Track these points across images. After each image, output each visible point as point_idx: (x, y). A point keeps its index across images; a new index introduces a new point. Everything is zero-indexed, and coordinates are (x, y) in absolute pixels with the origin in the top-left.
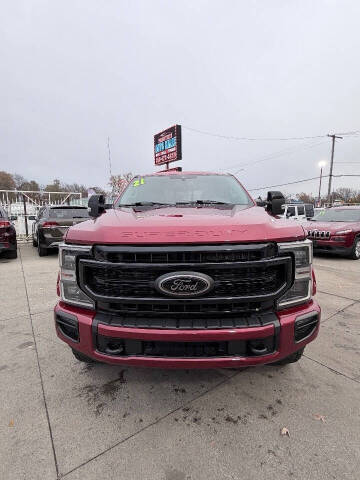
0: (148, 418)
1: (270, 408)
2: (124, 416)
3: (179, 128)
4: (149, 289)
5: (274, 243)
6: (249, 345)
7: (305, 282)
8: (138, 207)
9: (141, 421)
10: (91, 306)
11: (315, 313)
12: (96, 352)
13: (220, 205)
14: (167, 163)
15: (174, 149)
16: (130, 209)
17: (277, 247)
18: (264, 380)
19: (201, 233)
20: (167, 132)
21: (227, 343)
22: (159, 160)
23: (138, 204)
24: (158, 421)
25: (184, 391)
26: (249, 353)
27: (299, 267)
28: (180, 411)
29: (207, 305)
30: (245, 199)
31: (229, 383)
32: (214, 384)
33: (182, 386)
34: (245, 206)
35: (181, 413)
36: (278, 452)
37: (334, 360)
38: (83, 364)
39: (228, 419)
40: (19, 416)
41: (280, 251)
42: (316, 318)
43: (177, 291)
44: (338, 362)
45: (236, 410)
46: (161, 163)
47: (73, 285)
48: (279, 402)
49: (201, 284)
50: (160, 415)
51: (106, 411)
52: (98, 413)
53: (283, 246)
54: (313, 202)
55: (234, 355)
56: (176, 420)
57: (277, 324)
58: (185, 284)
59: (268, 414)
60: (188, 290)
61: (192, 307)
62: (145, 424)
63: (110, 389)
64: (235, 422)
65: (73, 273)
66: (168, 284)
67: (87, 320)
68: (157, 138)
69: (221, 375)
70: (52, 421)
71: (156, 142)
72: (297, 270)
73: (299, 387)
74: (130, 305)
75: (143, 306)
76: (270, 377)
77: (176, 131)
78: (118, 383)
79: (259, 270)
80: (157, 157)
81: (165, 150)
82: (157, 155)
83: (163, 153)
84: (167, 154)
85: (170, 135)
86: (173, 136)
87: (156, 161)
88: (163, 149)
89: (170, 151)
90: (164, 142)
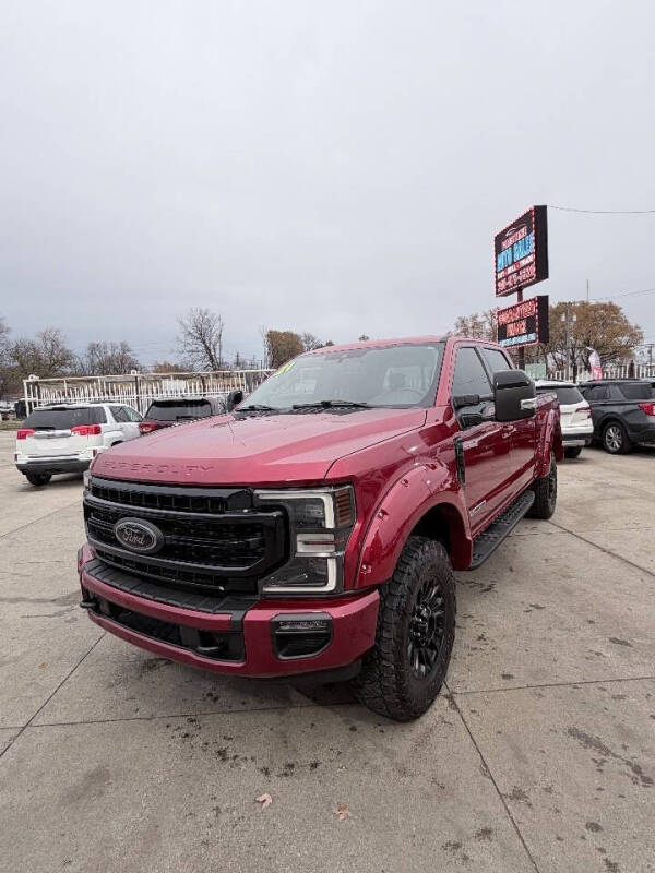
0: (145, 711)
1: (290, 766)
3: (540, 211)
5: (247, 489)
14: (520, 290)
15: (531, 259)
17: (253, 496)
19: (161, 469)
20: (517, 225)
22: (502, 285)
25: (216, 699)
27: (302, 532)
35: (182, 722)
41: (258, 503)
43: (129, 543)
46: (506, 293)
48: (315, 765)
49: (148, 539)
50: (159, 714)
53: (264, 495)
56: (168, 726)
57: (237, 616)
58: (134, 535)
60: (137, 543)
64: (224, 759)
68: (500, 239)
71: (498, 250)
72: (300, 537)
77: (537, 220)
80: (500, 280)
81: (513, 263)
82: (500, 276)
83: (510, 270)
84: (518, 272)
85: (523, 231)
86: (529, 232)
87: (497, 287)
88: (510, 262)
89: (523, 263)
90: (512, 246)
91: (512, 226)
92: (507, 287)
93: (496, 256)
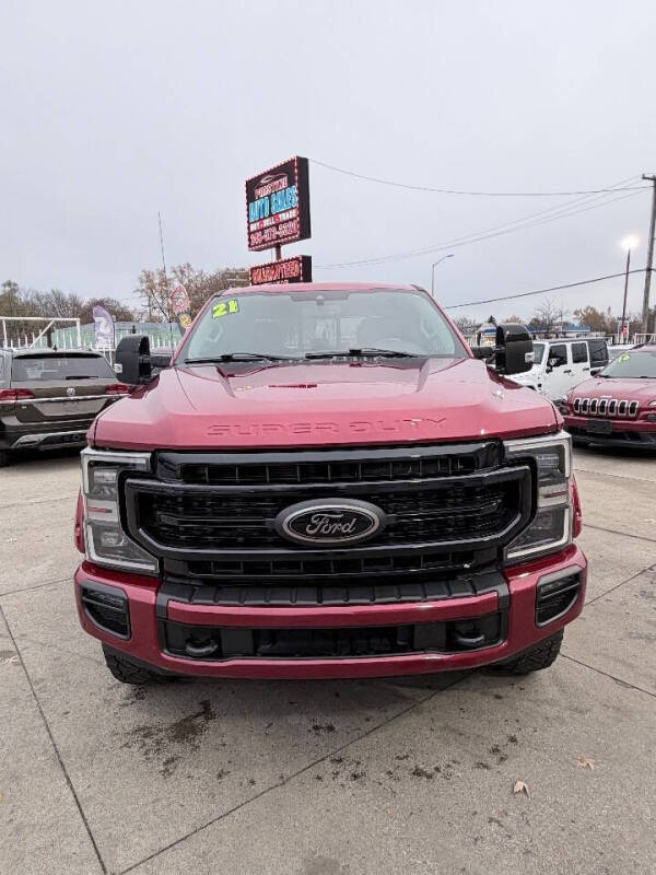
0: (264, 778)
1: (495, 750)
2: (220, 776)
3: (303, 163)
4: (264, 532)
5: (496, 441)
6: (451, 630)
7: (558, 513)
8: (228, 365)
9: (253, 782)
10: (152, 568)
11: (576, 569)
12: (166, 655)
13: (396, 359)
14: (278, 247)
15: (293, 214)
16: (211, 370)
17: (502, 449)
18: (487, 703)
19: (358, 426)
20: (276, 173)
21: (411, 628)
22: (256, 239)
23: (227, 359)
24: (284, 781)
25: (331, 729)
26: (451, 646)
27: (544, 484)
28: (327, 762)
29: (373, 560)
30: (449, 345)
31: (419, 712)
32: (391, 714)
33: (329, 720)
34: (449, 361)
35: (328, 767)
36: (506, 821)
37: (623, 662)
38: (125, 689)
39: (418, 773)
40: (13, 786)
41: (508, 456)
42: (578, 579)
43: (318, 535)
44: (630, 665)
45: (433, 758)
46: (261, 247)
47: (110, 530)
48: (513, 740)
49: (362, 521)
50: (288, 772)
51: (181, 769)
52: (166, 773)
53: (513, 446)
54: (611, 330)
55: (424, 650)
56: (319, 778)
57: (502, 590)
58: (332, 521)
59: (492, 760)
60: (339, 534)
61: (346, 564)
62: (259, 788)
63: (185, 731)
64: (429, 777)
65: (114, 506)
66: (300, 523)
67: (145, 595)
68: (253, 185)
69: (404, 698)
70: (79, 790)
71: (251, 198)
72: (543, 490)
73: (552, 712)
74: (228, 564)
75: (253, 566)
76: (498, 697)
77: (296, 172)
78: (200, 720)
79: (470, 492)
80: (254, 232)
81: (271, 215)
82: (253, 228)
83: (267, 223)
84: (277, 226)
85: (284, 181)
86: (290, 184)
87: (250, 240)
88: (266, 215)
89: (283, 217)
90: (269, 196)
91: (269, 173)
92: (264, 242)
93: (248, 204)
